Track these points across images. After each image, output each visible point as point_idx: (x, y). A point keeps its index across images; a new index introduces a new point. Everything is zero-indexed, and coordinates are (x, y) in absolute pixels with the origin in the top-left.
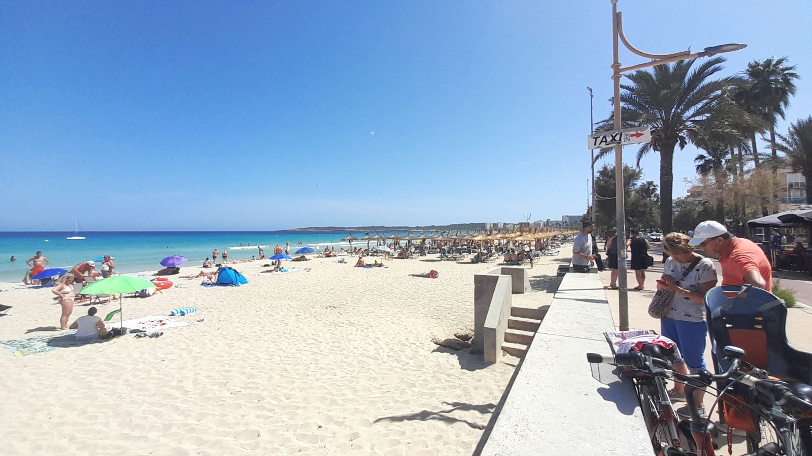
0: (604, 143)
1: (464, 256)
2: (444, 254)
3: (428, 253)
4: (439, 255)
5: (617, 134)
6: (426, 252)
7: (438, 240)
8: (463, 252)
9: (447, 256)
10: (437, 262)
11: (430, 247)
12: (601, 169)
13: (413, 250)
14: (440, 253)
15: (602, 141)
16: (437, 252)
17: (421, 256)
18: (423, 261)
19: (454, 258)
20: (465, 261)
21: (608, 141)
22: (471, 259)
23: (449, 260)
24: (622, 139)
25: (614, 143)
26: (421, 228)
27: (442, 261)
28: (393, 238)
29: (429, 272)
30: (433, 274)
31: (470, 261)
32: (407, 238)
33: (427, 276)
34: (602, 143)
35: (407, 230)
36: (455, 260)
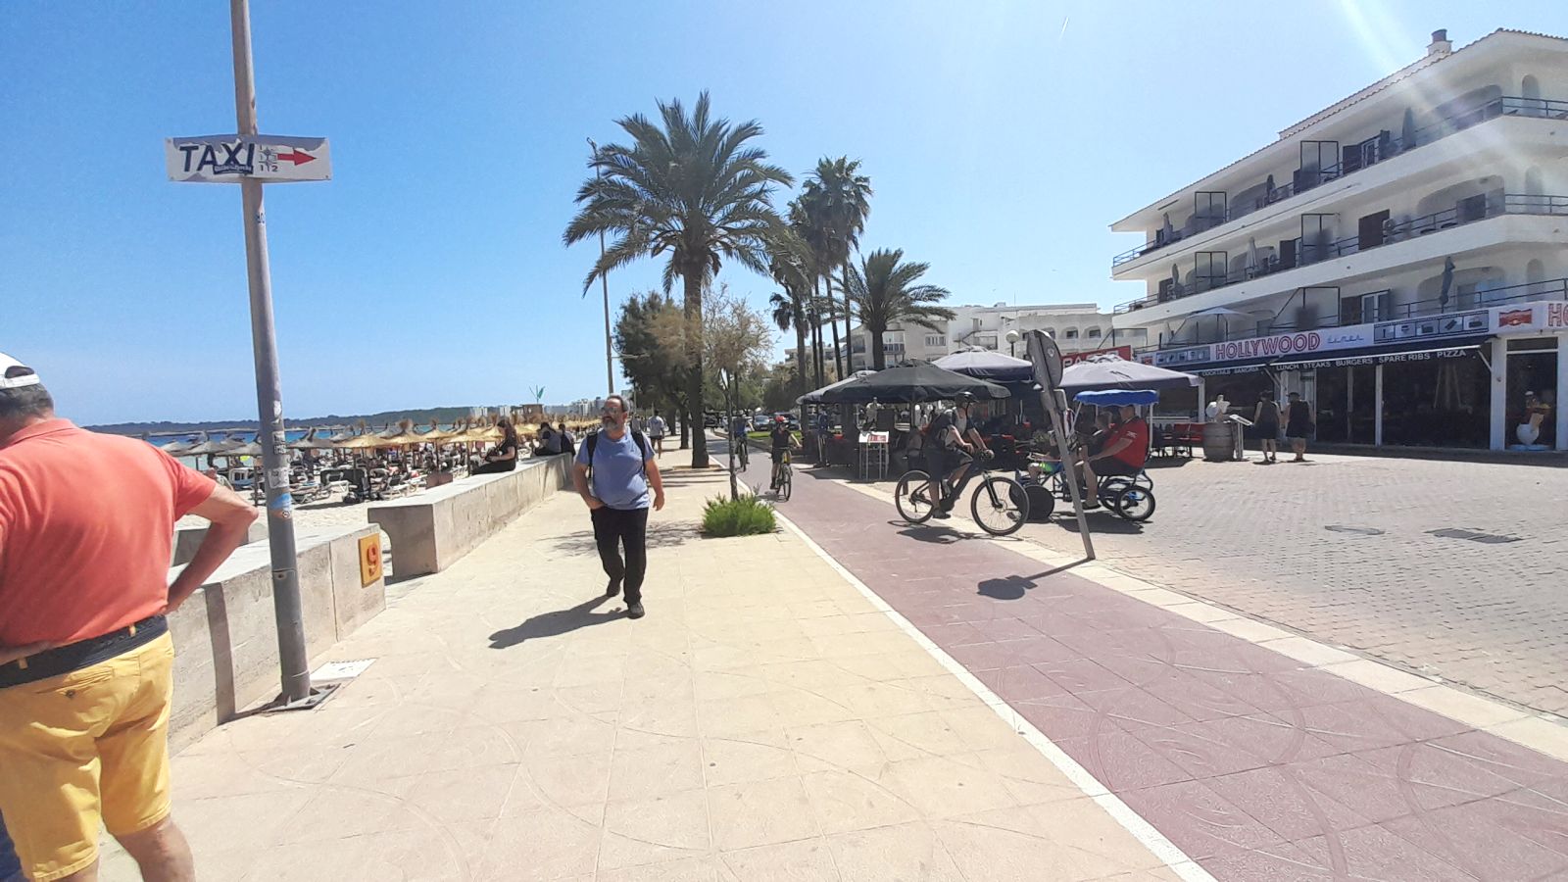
0: (211, 166)
5: (239, 147)
12: (627, 303)
15: (204, 162)
21: (219, 163)
24: (255, 163)
25: (233, 171)
34: (205, 167)
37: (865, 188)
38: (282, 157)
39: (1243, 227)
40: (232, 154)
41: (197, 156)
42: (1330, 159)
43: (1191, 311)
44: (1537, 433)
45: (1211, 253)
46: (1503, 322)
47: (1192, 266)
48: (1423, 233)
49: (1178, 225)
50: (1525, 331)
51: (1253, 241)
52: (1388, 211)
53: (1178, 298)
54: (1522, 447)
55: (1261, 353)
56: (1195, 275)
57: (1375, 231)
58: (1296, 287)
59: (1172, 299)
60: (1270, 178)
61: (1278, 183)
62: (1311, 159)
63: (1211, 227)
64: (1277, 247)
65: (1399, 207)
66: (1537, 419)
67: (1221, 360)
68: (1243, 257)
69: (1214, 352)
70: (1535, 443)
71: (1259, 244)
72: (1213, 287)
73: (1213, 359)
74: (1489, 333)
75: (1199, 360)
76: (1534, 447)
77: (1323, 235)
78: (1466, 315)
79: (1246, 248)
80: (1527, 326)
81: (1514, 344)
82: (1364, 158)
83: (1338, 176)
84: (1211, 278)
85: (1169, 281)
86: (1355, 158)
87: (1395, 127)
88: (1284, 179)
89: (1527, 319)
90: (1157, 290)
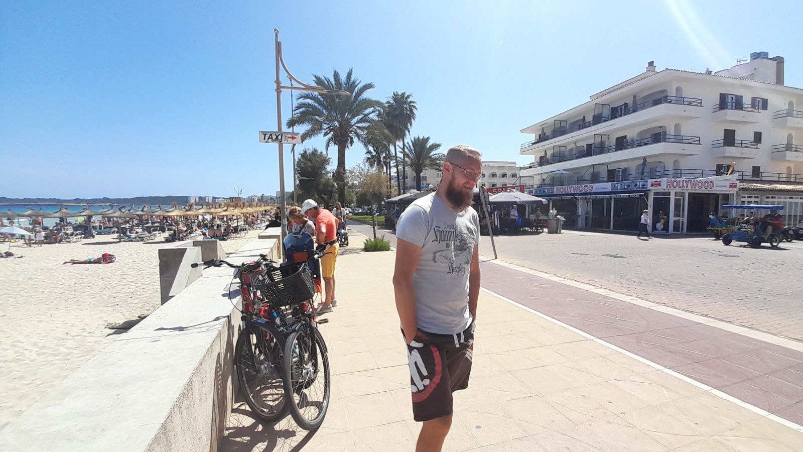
0: (271, 139)
1: (155, 235)
2: (125, 233)
3: (97, 234)
4: (116, 235)
5: (279, 135)
6: (94, 233)
7: (113, 217)
8: (154, 231)
9: (129, 237)
10: (114, 244)
11: (100, 226)
12: (302, 152)
13: (70, 231)
14: (117, 233)
16: (114, 232)
17: (84, 238)
18: (89, 244)
19: (139, 237)
20: (156, 240)
22: (165, 238)
23: (132, 241)
24: (283, 139)
25: (277, 141)
26: (83, 201)
27: (122, 243)
28: (29, 216)
29: (101, 256)
30: (107, 259)
31: (163, 240)
32: (58, 215)
33: (97, 261)
34: (269, 139)
35: (57, 204)
36: (142, 240)
37: (414, 106)
38: (289, 138)
39: (572, 137)
40: (277, 137)
41: (267, 136)
42: (606, 112)
43: (550, 171)
44: (662, 226)
45: (560, 146)
46: (652, 185)
47: (552, 152)
48: (637, 146)
49: (548, 133)
50: (659, 189)
51: (576, 143)
52: (626, 136)
53: (546, 165)
54: (657, 231)
55: (572, 192)
56: (553, 155)
57: (622, 143)
58: (590, 164)
59: (544, 165)
60: (584, 117)
61: (587, 120)
62: (598, 111)
63: (560, 135)
64: (585, 146)
65: (631, 134)
66: (662, 221)
67: (558, 193)
68: (572, 149)
69: (556, 190)
70: (662, 230)
71: (578, 145)
72: (560, 161)
73: (555, 193)
74: (648, 189)
75: (550, 193)
76: (662, 232)
77: (602, 143)
78: (641, 182)
79: (573, 146)
80: (659, 187)
81: (656, 194)
82: (619, 114)
83: (609, 120)
84: (559, 157)
85: (543, 157)
86: (615, 113)
87: (630, 101)
88: (589, 118)
89: (660, 185)
90: (538, 160)
